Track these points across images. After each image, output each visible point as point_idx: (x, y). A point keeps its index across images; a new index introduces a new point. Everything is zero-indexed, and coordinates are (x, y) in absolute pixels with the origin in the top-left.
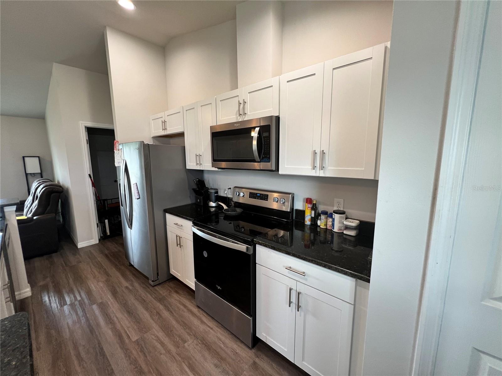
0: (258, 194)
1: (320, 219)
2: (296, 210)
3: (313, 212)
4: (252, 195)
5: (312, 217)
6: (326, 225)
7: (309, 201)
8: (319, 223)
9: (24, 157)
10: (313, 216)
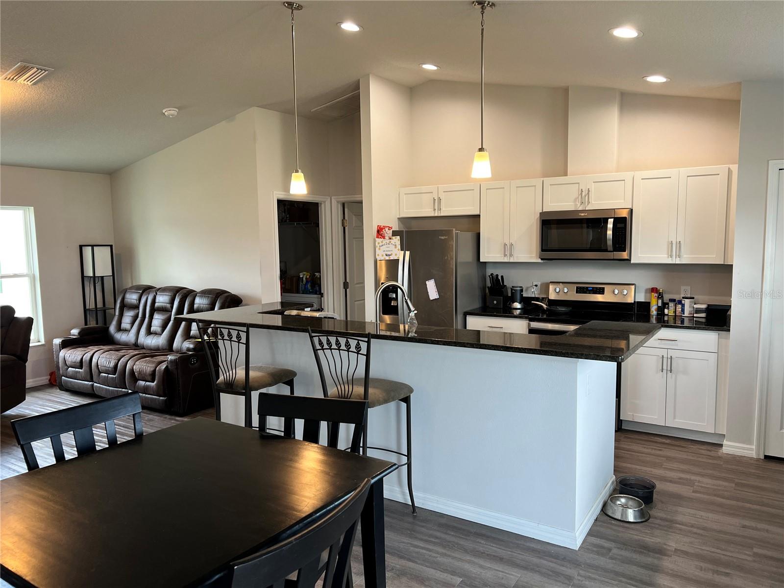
0: (590, 287)
1: (668, 309)
2: (637, 302)
3: (660, 301)
4: (580, 290)
5: (659, 307)
6: (675, 312)
7: (654, 290)
8: (666, 311)
9: (81, 247)
10: (660, 304)
